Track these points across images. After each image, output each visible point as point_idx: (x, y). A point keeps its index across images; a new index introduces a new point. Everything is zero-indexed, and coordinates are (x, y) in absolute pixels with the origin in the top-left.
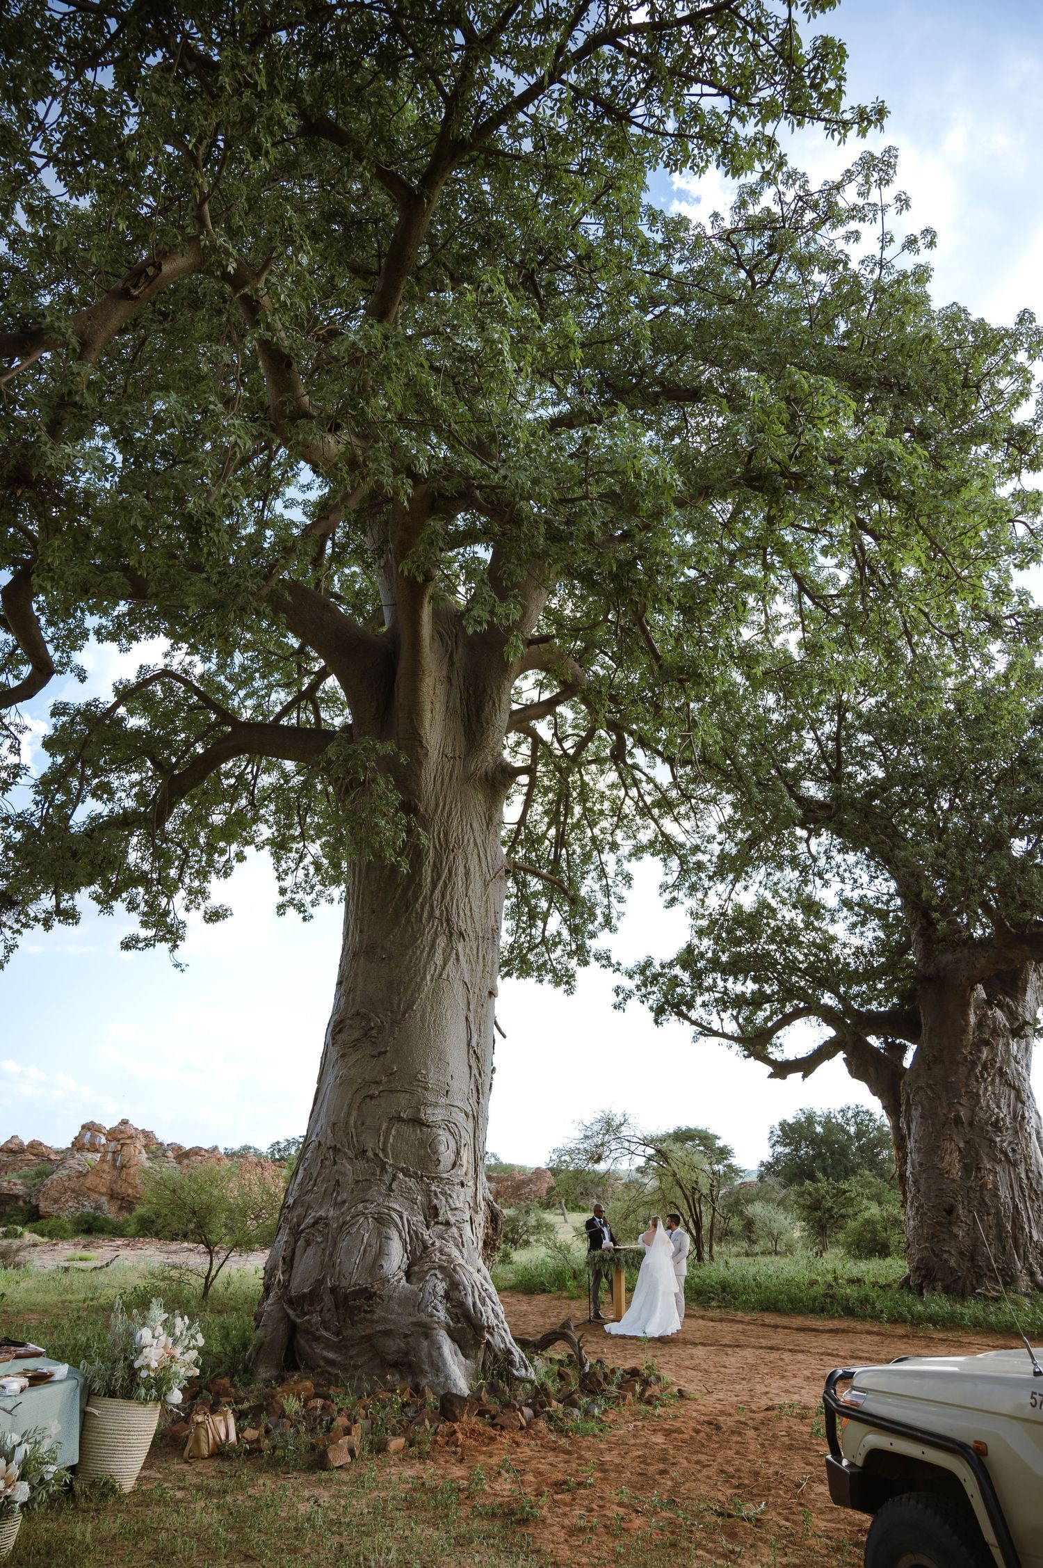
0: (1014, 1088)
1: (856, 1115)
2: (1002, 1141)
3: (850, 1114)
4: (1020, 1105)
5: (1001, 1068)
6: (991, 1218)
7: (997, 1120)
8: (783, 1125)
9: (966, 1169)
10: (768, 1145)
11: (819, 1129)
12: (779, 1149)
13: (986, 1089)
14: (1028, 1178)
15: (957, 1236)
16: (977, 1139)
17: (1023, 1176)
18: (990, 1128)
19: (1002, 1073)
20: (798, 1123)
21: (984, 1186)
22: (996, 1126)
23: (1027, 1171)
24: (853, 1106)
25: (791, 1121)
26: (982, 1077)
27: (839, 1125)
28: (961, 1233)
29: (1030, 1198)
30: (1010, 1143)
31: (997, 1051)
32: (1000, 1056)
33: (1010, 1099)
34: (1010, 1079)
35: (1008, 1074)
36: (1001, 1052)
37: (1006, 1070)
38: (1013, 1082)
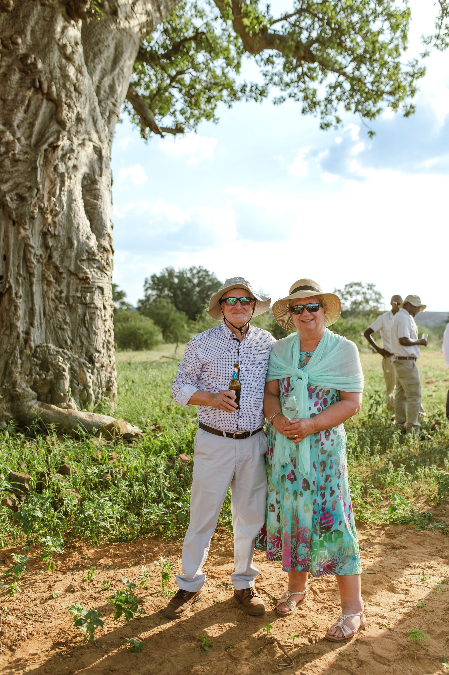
0: (48, 96)
1: (198, 272)
3: (195, 271)
4: (55, 127)
5: (26, 56)
8: (153, 277)
10: (143, 289)
11: (176, 280)
12: (150, 292)
14: (45, 246)
17: (35, 242)
19: (28, 69)
20: (163, 277)
23: (44, 235)
24: (197, 266)
25: (158, 275)
27: (188, 278)
29: (44, 278)
30: (17, 186)
31: (25, 27)
32: (29, 37)
33: (36, 115)
34: (43, 79)
35: (41, 72)
36: (33, 32)
37: (40, 65)
38: (49, 87)
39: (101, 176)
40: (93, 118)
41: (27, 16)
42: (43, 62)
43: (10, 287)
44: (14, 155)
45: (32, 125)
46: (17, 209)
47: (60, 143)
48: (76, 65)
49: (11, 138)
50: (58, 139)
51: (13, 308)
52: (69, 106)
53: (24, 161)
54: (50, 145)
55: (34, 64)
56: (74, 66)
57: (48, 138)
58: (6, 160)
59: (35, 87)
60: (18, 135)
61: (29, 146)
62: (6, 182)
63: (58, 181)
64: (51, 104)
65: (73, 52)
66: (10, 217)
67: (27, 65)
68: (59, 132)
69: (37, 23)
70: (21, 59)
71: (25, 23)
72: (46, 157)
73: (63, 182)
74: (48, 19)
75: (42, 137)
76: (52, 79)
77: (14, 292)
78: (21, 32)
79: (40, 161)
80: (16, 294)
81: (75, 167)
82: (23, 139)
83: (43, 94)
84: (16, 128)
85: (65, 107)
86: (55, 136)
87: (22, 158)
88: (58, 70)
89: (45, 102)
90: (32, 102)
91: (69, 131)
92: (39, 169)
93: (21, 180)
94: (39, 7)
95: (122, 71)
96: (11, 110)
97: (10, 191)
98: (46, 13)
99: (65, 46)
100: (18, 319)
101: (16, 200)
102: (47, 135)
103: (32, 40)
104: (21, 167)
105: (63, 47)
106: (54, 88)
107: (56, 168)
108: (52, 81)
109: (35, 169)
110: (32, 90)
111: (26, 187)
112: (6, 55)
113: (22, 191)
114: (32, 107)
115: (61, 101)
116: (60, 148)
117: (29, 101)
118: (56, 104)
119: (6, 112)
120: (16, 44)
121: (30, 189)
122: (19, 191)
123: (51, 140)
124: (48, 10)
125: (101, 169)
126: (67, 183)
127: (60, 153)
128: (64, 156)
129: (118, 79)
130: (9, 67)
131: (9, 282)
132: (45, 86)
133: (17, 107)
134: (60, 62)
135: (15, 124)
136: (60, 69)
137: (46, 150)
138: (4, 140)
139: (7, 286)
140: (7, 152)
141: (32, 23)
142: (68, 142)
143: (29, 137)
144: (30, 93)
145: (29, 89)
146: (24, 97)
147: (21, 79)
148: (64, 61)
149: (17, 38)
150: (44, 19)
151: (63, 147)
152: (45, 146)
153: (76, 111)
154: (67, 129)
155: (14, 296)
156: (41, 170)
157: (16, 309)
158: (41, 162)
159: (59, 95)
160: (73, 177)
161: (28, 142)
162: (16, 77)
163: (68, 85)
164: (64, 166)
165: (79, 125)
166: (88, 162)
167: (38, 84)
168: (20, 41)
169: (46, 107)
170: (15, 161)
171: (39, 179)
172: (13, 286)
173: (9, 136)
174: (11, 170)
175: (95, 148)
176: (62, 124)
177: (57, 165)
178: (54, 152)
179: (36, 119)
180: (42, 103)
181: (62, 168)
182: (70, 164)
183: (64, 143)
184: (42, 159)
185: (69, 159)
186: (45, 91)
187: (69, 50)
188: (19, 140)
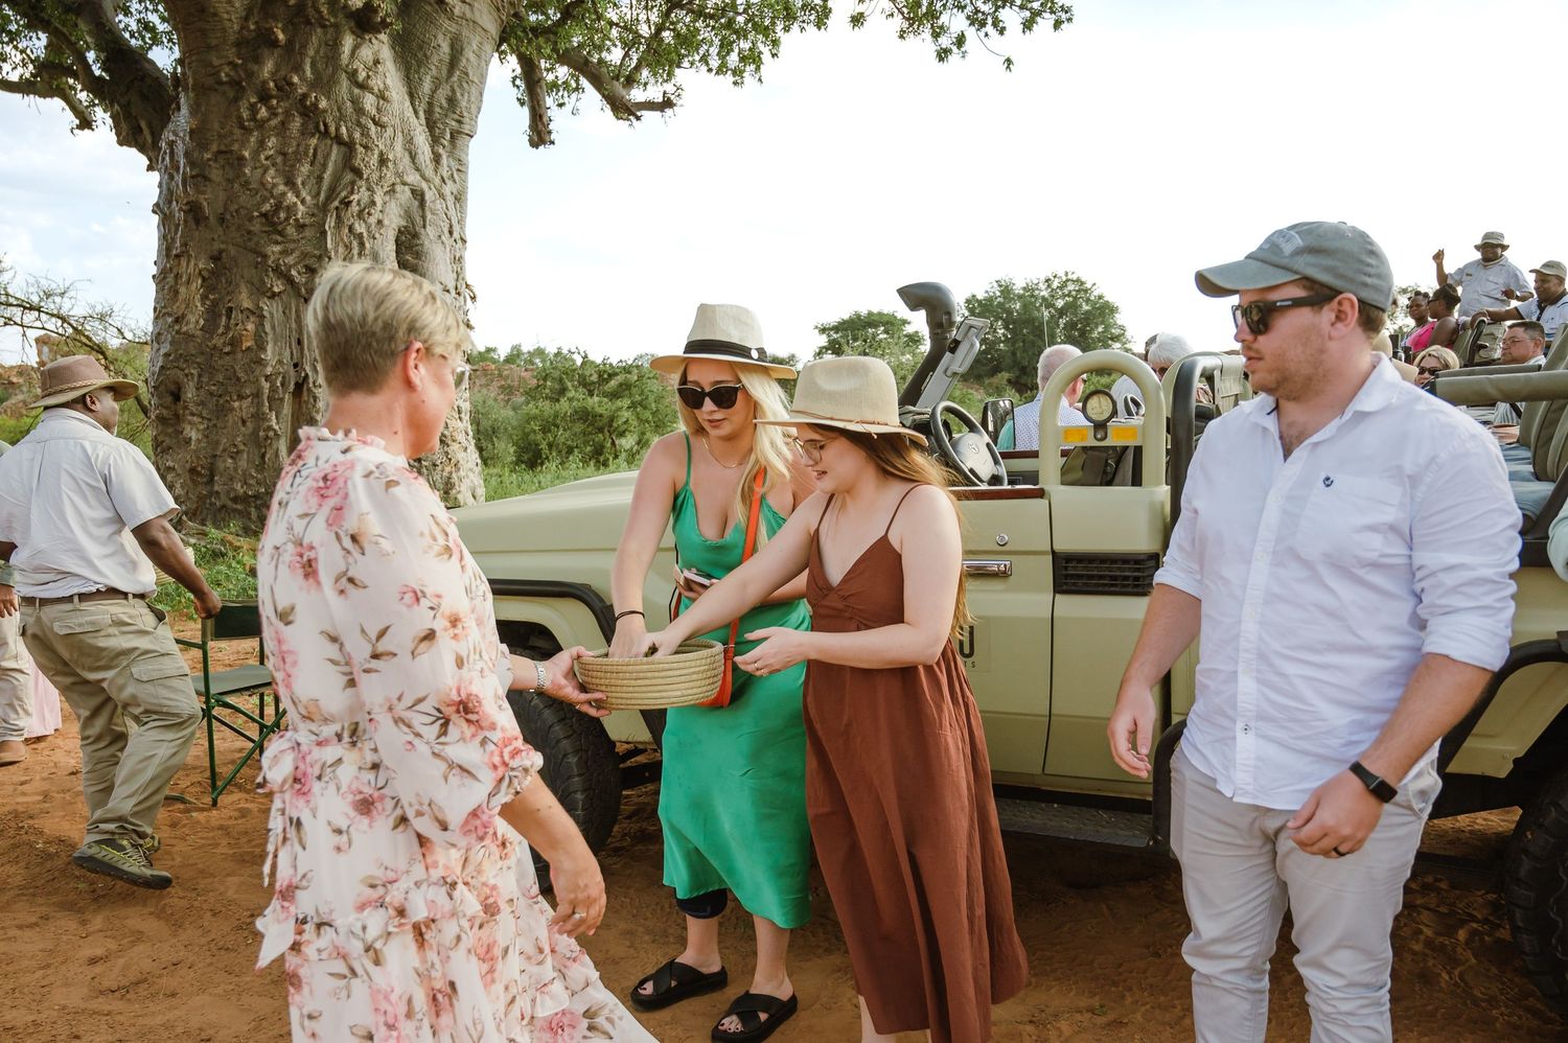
0: (338, 140)
2: (285, 253)
4: (349, 177)
5: (305, 96)
6: (246, 403)
7: (278, 207)
9: (212, 315)
13: (262, 144)
15: (188, 441)
16: (233, 251)
18: (256, 227)
19: (309, 112)
21: (235, 343)
22: (272, 223)
26: (253, 118)
28: (194, 435)
30: (304, 255)
31: (302, 61)
32: (308, 73)
33: (324, 166)
34: (329, 120)
35: (327, 111)
36: (313, 65)
37: (323, 104)
38: (337, 129)
39: (424, 227)
40: (410, 153)
41: (304, 46)
42: (329, 99)
43: (307, 375)
44: (296, 220)
45: (320, 179)
46: (306, 283)
47: (355, 197)
48: (376, 90)
49: (295, 199)
50: (352, 193)
51: (312, 401)
52: (366, 147)
53: (311, 225)
54: (341, 202)
55: (315, 105)
56: (373, 94)
57: (339, 193)
58: (288, 228)
59: (320, 132)
60: (304, 194)
61: (317, 205)
62: (293, 251)
63: (355, 244)
64: (343, 149)
65: (368, 77)
66: (299, 295)
67: (305, 107)
68: (353, 183)
69: (317, 52)
70: (300, 100)
71: (302, 54)
72: (338, 217)
73: (362, 244)
74: (331, 43)
75: (332, 191)
76: (342, 118)
77: (311, 380)
78: (298, 68)
79: (330, 223)
80: (314, 383)
81: (380, 222)
82: (308, 198)
83: (331, 139)
84: (301, 186)
85: (361, 149)
86: (349, 189)
87: (307, 221)
88: (349, 104)
89: (335, 147)
90: (319, 150)
91: (368, 179)
92: (329, 233)
93: (309, 249)
94: (319, 30)
95: (467, 74)
96: (293, 166)
97: (295, 265)
98: (329, 36)
99: (356, 71)
100: (317, 412)
101: (305, 273)
102: (338, 189)
103: (312, 73)
104: (308, 233)
105: (353, 75)
106: (344, 130)
107: (351, 229)
108: (341, 119)
109: (324, 233)
110: (317, 136)
111: (315, 256)
112: (282, 100)
113: (311, 262)
114: (320, 156)
115: (355, 144)
116: (354, 204)
117: (315, 150)
118: (349, 147)
119: (287, 169)
120: (291, 84)
121: (320, 258)
122: (307, 262)
123: (343, 194)
124: (331, 30)
125: (424, 217)
126: (367, 245)
127: (355, 208)
128: (361, 212)
129: (461, 86)
130: (287, 113)
131: (304, 370)
132: (332, 129)
133: (299, 161)
134: (351, 93)
135: (299, 181)
136: (352, 102)
137: (337, 208)
138: (285, 204)
139: (303, 375)
140: (287, 219)
141: (311, 52)
142: (368, 193)
143: (318, 194)
144: (314, 141)
145: (313, 135)
146: (308, 146)
147: (303, 125)
148: (357, 91)
149: (291, 77)
150: (327, 45)
151: (359, 201)
152: (336, 203)
153: (376, 152)
154: (365, 177)
155: (311, 385)
156: (332, 234)
157: (315, 401)
158: (333, 224)
159: (350, 136)
160: (377, 236)
161: (315, 202)
162: (296, 124)
163: (363, 120)
164: (363, 225)
165: (384, 168)
166: (402, 213)
167: (322, 128)
168: (296, 79)
169: (338, 154)
170: (301, 227)
171: (329, 246)
172: (310, 374)
173: (291, 198)
174: (295, 238)
175: (413, 192)
176: (358, 173)
177: (353, 224)
178: (347, 210)
179: (324, 172)
180: (331, 150)
181: (360, 228)
182: (372, 220)
183: (360, 196)
184: (333, 220)
185: (369, 214)
186: (333, 135)
187: (362, 75)
188: (303, 202)
